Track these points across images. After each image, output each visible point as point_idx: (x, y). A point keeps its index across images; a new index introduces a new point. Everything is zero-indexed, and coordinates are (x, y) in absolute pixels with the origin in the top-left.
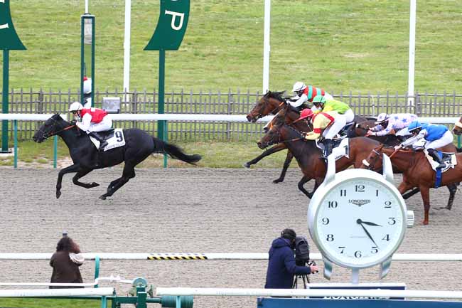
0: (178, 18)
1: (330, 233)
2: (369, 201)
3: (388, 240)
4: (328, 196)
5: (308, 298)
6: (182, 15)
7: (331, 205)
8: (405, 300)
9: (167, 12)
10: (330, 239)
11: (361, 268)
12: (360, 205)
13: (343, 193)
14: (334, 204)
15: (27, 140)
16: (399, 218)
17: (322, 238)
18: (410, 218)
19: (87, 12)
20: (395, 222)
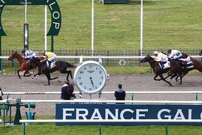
0: (58, 25)
1: (81, 82)
2: (94, 71)
3: (100, 84)
4: (80, 70)
5: (74, 103)
6: (59, 24)
7: (81, 72)
8: (107, 104)
9: (54, 23)
10: (81, 84)
11: (92, 94)
12: (91, 72)
13: (85, 69)
14: (82, 72)
15: (8, 67)
16: (104, 77)
17: (78, 84)
18: (108, 77)
19: (26, 22)
20: (103, 78)
